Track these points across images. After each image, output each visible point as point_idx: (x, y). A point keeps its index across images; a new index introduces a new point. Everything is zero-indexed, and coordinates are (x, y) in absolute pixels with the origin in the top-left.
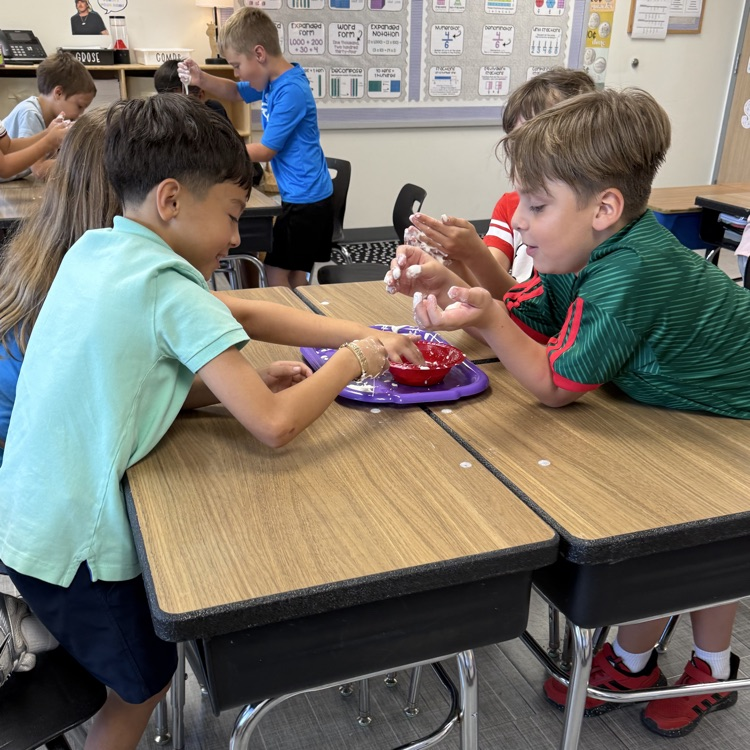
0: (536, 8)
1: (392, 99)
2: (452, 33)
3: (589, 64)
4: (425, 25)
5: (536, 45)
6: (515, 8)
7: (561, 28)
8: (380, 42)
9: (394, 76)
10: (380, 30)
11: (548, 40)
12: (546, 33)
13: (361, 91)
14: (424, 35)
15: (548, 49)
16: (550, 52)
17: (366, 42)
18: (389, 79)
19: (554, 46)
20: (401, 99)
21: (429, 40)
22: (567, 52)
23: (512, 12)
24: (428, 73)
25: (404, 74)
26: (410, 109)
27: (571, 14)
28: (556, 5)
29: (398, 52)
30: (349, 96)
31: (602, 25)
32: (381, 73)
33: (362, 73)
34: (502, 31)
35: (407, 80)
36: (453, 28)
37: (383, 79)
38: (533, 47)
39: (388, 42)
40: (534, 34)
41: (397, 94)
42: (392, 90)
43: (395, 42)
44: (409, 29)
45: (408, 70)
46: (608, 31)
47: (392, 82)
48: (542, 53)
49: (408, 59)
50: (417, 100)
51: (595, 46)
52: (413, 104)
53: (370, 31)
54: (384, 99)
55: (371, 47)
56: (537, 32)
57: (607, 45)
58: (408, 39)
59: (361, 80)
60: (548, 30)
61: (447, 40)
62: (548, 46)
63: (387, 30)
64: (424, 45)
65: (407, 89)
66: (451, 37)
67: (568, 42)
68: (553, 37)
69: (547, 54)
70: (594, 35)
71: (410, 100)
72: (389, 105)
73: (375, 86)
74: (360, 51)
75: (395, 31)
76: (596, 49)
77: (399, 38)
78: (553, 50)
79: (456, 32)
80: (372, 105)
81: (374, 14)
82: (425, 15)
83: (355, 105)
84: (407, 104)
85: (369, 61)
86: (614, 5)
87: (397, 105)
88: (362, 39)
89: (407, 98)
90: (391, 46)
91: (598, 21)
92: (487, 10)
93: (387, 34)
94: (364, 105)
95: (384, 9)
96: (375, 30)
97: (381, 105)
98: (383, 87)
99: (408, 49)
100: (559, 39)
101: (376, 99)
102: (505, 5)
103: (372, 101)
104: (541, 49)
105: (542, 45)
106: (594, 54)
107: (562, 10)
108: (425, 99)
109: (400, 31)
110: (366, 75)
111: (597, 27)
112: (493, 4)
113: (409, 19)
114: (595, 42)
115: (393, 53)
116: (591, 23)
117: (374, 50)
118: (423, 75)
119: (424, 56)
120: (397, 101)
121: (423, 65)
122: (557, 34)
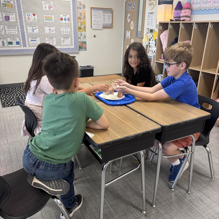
0: (61, 21)
1: (17, 47)
2: (34, 28)
3: (80, 36)
4: (25, 26)
5: (63, 31)
6: (54, 21)
7: (70, 26)
8: (10, 30)
9: (17, 40)
10: (9, 27)
11: (66, 30)
12: (65, 28)
13: (6, 45)
14: (25, 29)
15: (67, 32)
16: (67, 33)
17: (5, 30)
18: (15, 41)
19: (68, 31)
20: (20, 46)
21: (27, 29)
22: (73, 33)
23: (53, 22)
24: (28, 39)
25: (20, 39)
26: (24, 49)
27: (72, 22)
28: (67, 20)
29: (17, 33)
30: (2, 46)
31: (83, 26)
32: (12, 39)
33: (5, 39)
34: (51, 27)
35: (21, 41)
36: (34, 26)
37: (13, 41)
38: (62, 32)
39: (13, 30)
40: (61, 28)
41: (19, 45)
42: (17, 44)
43: (16, 30)
44: (19, 27)
45: (21, 38)
46: (85, 27)
47: (16, 42)
48: (65, 33)
49: (21, 35)
50: (26, 47)
51: (82, 31)
52: (25, 48)
53: (6, 27)
54: (15, 47)
55: (7, 32)
56: (62, 28)
57: (85, 31)
58: (20, 29)
59: (5, 41)
60: (66, 27)
61: (33, 30)
62: (66, 31)
63: (12, 27)
64: (25, 31)
65: (22, 44)
66: (34, 29)
67: (73, 30)
68: (68, 29)
69: (67, 34)
70: (81, 28)
71: (23, 47)
72: (16, 48)
73: (10, 43)
74: (3, 33)
75: (15, 27)
76: (82, 32)
77: (16, 29)
78: (68, 32)
79: (36, 28)
80: (10, 48)
81: (6, 22)
82: (24, 23)
83: (4, 49)
84: (22, 48)
85: (7, 36)
86: (85, 20)
87: (19, 48)
88: (3, 29)
89: (22, 46)
90: (14, 31)
91: (81, 25)
92: (45, 21)
93: (12, 28)
94: (7, 49)
95: (9, 21)
96: (8, 27)
97: (14, 48)
98: (13, 43)
99: (20, 32)
100: (70, 29)
101: (12, 47)
102: (51, 20)
103: (10, 47)
104: (65, 32)
105: (65, 31)
106: (81, 34)
107: (69, 22)
108: (29, 47)
109: (16, 27)
110: (7, 40)
111: (81, 26)
112: (47, 20)
113: (19, 24)
114: (81, 30)
115: (15, 34)
116: (79, 25)
117: (8, 33)
118: (27, 40)
119: (26, 34)
120: (19, 47)
121: (26, 37)
122: (69, 28)
